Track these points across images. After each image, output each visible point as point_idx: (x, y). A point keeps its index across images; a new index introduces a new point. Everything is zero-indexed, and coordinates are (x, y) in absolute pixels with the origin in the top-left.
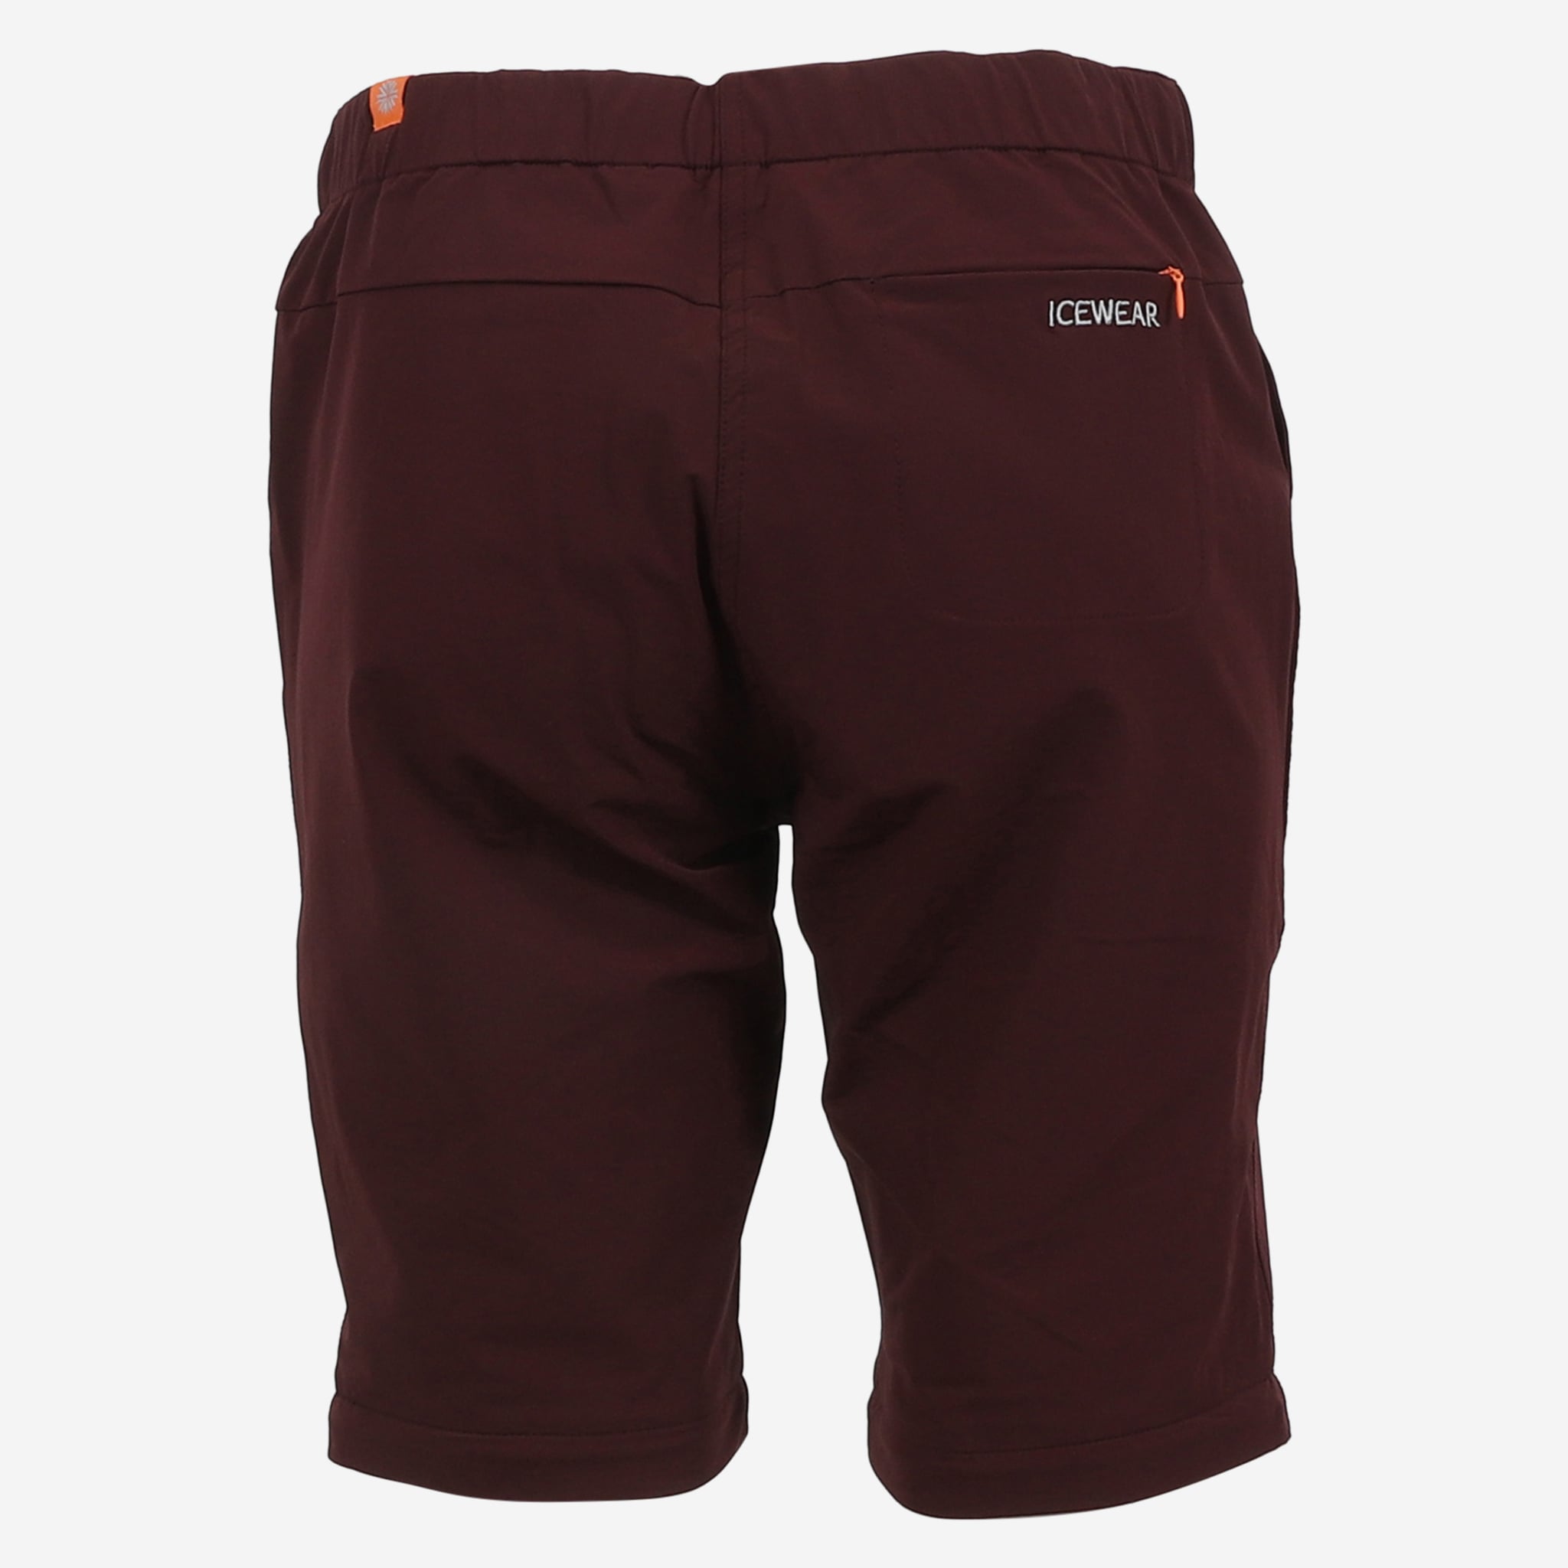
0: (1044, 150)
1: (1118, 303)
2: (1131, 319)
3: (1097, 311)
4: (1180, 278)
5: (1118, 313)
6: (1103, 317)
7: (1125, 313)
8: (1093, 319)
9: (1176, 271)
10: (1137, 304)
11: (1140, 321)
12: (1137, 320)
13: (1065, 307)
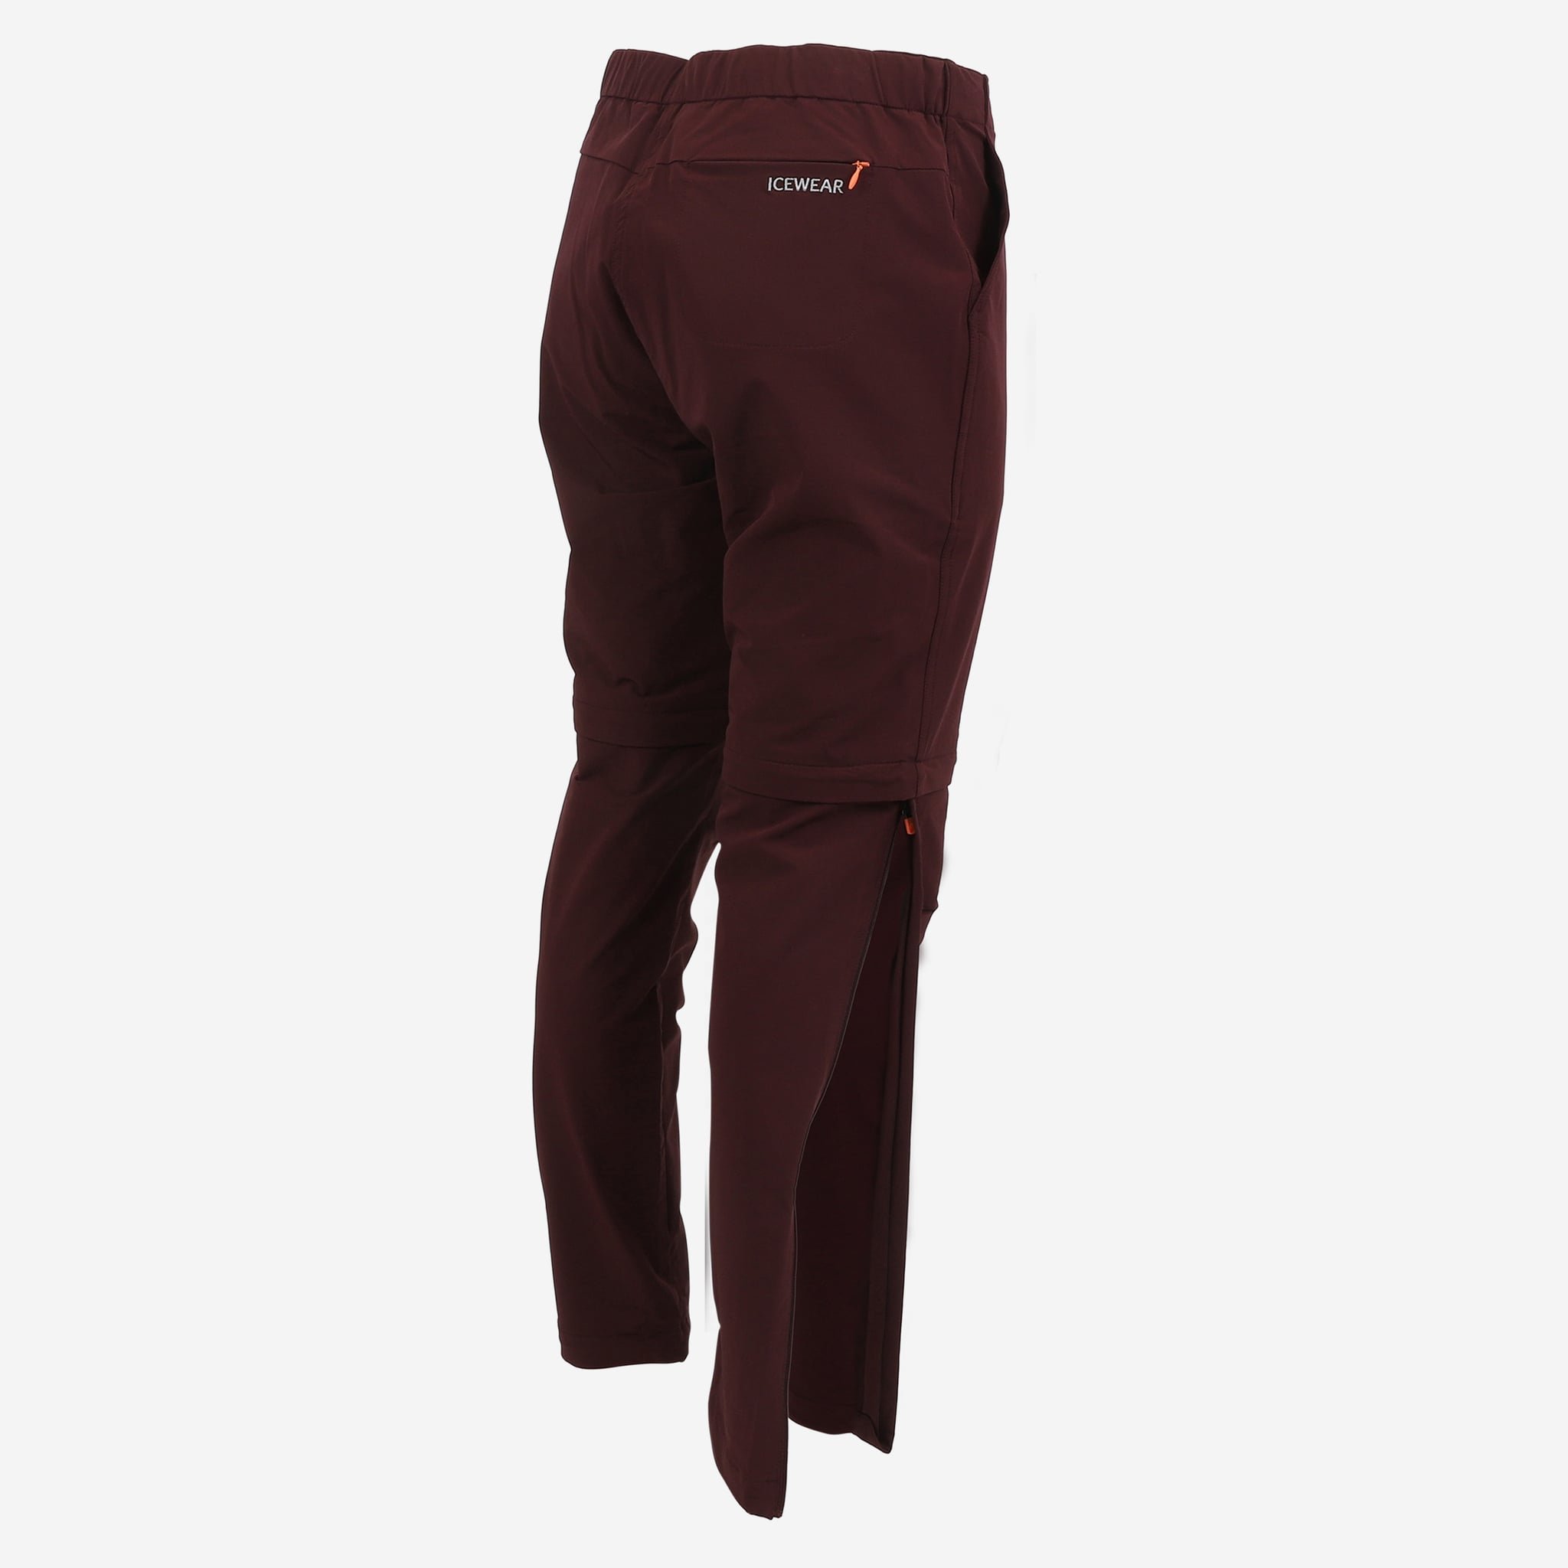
0: (795, 97)
1: (813, 180)
2: (820, 189)
3: (798, 184)
4: (861, 167)
5: (812, 185)
6: (801, 186)
7: (816, 185)
8: (795, 188)
9: (863, 163)
10: (827, 181)
11: (828, 190)
12: (824, 189)
13: (778, 181)
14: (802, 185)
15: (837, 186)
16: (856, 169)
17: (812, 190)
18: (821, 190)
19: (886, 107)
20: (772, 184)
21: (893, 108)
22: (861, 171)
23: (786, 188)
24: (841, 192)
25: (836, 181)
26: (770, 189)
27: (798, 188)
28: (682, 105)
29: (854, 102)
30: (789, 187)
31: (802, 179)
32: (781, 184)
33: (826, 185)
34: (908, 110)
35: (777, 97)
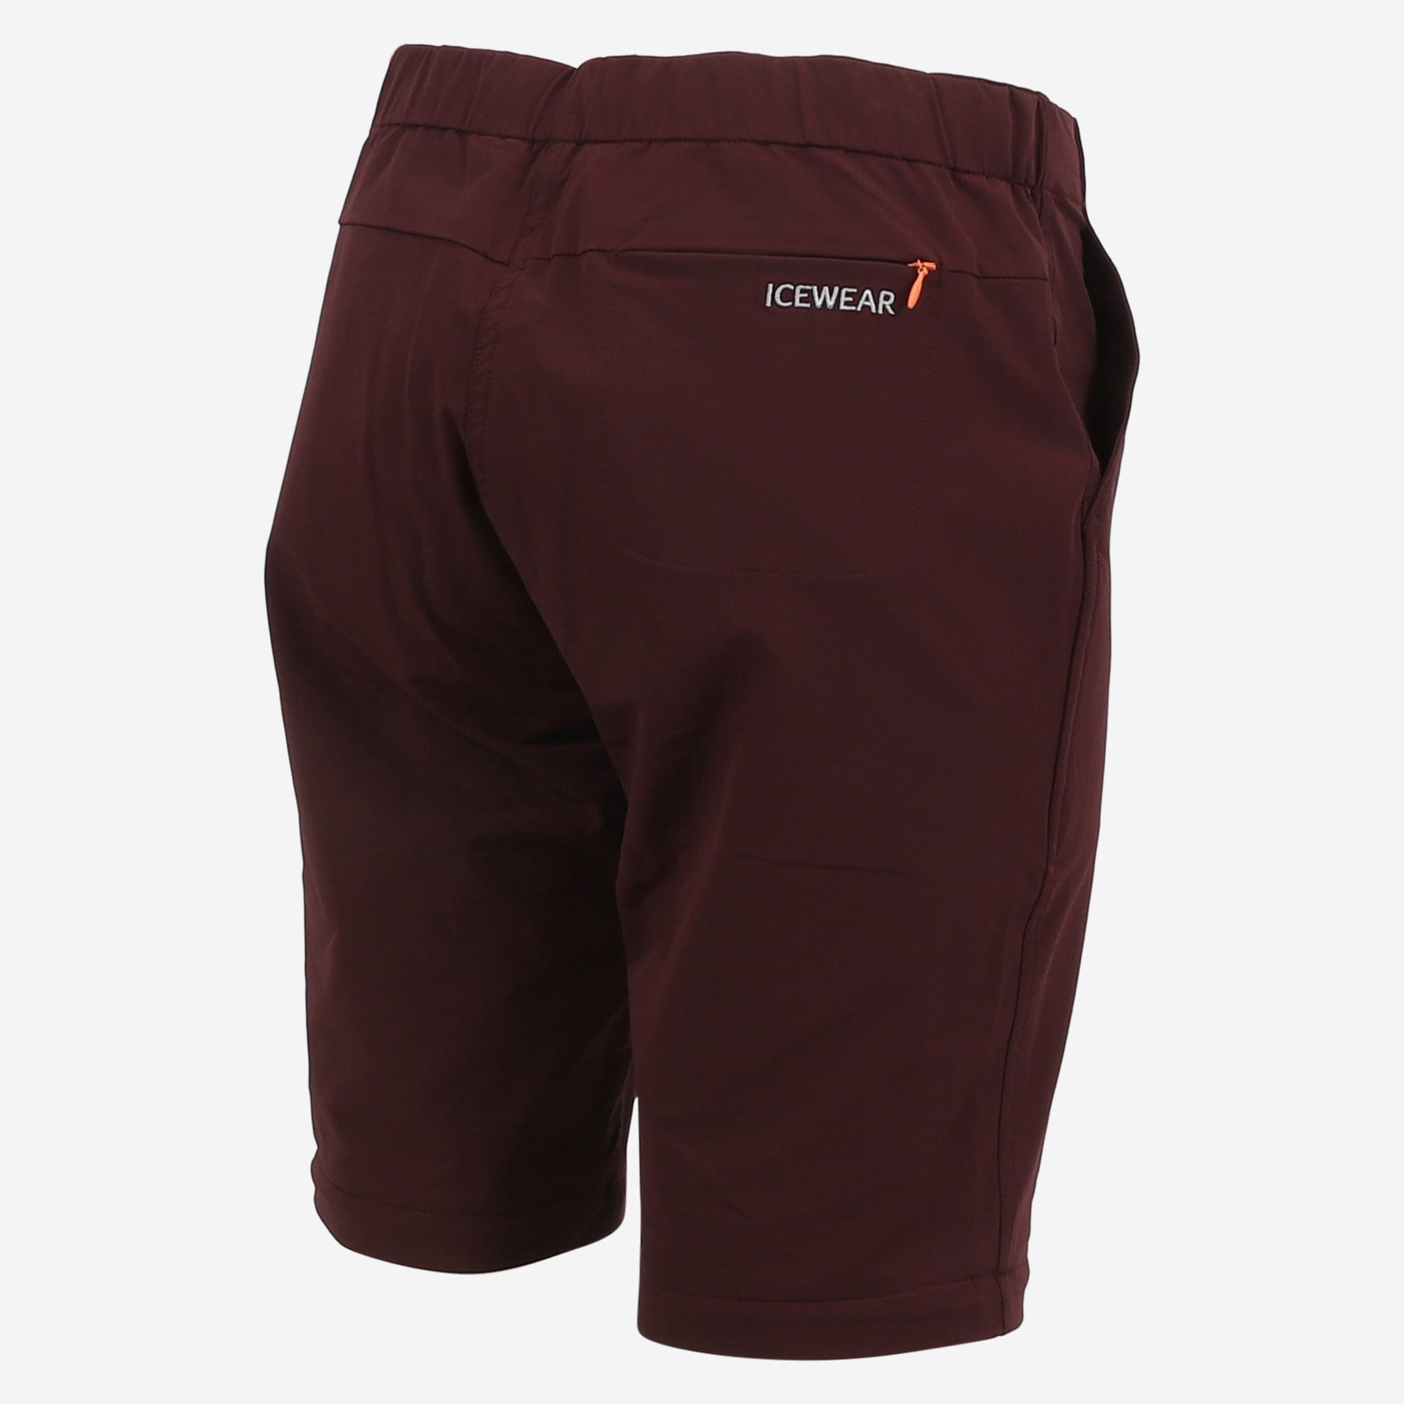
1: (844, 291)
2: (856, 306)
3: (819, 296)
4: (925, 271)
5: (843, 299)
6: (825, 301)
7: (851, 299)
8: (813, 303)
9: (926, 264)
10: (868, 292)
11: (869, 308)
12: (864, 306)
13: (784, 290)
14: (825, 298)
15: (887, 301)
16: (917, 275)
17: (842, 307)
18: (859, 309)
19: (954, 170)
20: (773, 295)
21: (964, 172)
22: (925, 278)
23: (797, 304)
24: (891, 312)
25: (883, 293)
26: (769, 304)
27: (819, 303)
28: (580, 144)
29: (903, 159)
30: (802, 300)
31: (826, 289)
32: (788, 295)
33: (867, 299)
34: (987, 177)
35: (772, 143)
